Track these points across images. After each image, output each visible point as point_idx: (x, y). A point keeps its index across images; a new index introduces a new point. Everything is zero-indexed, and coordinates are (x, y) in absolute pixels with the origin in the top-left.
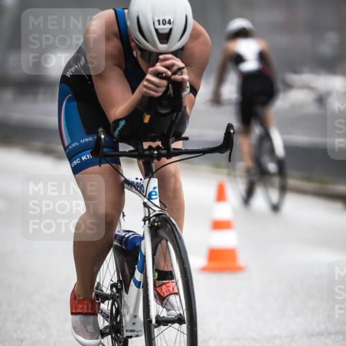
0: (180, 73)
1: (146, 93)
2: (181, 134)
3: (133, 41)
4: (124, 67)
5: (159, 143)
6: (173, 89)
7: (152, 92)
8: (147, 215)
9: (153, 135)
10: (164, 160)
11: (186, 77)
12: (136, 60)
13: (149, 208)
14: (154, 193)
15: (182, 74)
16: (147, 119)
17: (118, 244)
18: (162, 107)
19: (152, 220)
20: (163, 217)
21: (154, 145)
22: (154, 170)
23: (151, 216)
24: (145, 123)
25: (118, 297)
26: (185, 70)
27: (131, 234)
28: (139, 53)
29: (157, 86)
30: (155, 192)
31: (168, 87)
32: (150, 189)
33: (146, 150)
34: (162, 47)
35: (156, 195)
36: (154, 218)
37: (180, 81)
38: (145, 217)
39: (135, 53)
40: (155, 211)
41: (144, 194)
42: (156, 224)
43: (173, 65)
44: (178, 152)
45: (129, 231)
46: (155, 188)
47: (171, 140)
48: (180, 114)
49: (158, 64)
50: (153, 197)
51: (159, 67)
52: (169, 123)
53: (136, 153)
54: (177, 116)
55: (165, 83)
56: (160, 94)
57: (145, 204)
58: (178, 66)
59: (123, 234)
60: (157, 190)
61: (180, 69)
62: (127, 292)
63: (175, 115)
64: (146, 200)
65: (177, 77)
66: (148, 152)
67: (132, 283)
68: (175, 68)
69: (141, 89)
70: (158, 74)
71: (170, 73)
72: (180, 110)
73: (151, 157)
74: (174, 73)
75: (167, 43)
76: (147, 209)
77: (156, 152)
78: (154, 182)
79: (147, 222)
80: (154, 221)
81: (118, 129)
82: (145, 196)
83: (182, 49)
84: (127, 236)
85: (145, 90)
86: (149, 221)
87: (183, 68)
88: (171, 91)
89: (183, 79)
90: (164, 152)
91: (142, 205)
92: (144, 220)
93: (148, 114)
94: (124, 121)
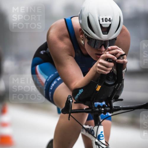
1: (99, 71)
2: (119, 97)
9: (102, 98)
14: (101, 136)
15: (123, 59)
16: (99, 88)
18: (109, 80)
24: (97, 91)
29: (107, 66)
30: (102, 135)
32: (99, 133)
33: (96, 108)
35: (103, 137)
40: (103, 147)
41: (95, 136)
43: (117, 53)
44: (118, 109)
46: (102, 132)
47: (112, 101)
48: (120, 84)
50: (101, 138)
52: (112, 90)
53: (90, 110)
55: (112, 64)
56: (108, 72)
58: (121, 53)
60: (103, 133)
61: (122, 55)
63: (117, 85)
64: (97, 141)
65: (121, 61)
66: (97, 109)
68: (119, 55)
70: (107, 59)
72: (121, 82)
73: (100, 112)
74: (118, 58)
75: (107, 34)
77: (103, 109)
78: (101, 129)
81: (78, 95)
82: (96, 138)
85: (98, 69)
89: (124, 62)
90: (108, 109)
93: (100, 85)
94: (82, 90)
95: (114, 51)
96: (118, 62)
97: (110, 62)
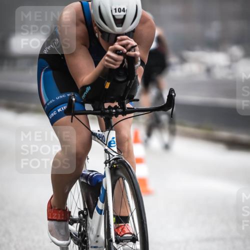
0: (133, 50)
2: (134, 96)
3: (96, 25)
4: (88, 46)
5: (116, 104)
6: (128, 62)
7: (112, 65)
8: (108, 159)
9: (112, 97)
10: (120, 117)
11: (138, 53)
12: (97, 40)
13: (109, 153)
14: (112, 142)
15: (135, 51)
16: (107, 85)
17: (85, 181)
18: (119, 76)
19: (111, 162)
20: (120, 160)
21: (113, 105)
22: (113, 124)
23: (111, 159)
24: (106, 89)
25: (84, 221)
26: (137, 48)
27: (94, 173)
28: (100, 34)
29: (116, 60)
30: (114, 141)
31: (124, 61)
32: (110, 139)
33: (106, 109)
34: (118, 30)
35: (114, 143)
36: (113, 161)
37: (133, 56)
38: (106, 160)
39: (97, 35)
40: (114, 156)
41: (105, 143)
42: (115, 166)
43: (128, 44)
44: (132, 111)
45: (93, 171)
46: (113, 138)
47: (126, 101)
48: (133, 81)
49: (116, 43)
50: (112, 145)
51: (117, 46)
52: (124, 88)
54: (131, 82)
55: (121, 58)
56: (118, 66)
57: (106, 151)
58: (132, 44)
59: (88, 173)
60: (115, 140)
61: (133, 47)
62: (91, 217)
63: (129, 82)
64: (107, 148)
65: (131, 53)
66: (108, 111)
67: (95, 210)
68: (130, 46)
69: (102, 62)
70: (116, 51)
71: (125, 50)
72: (134, 79)
73: (111, 114)
74: (129, 50)
75: (121, 26)
76: (107, 154)
77: (114, 111)
78: (113, 134)
79: (108, 164)
80: (113, 163)
81: (85, 93)
82: (106, 145)
83: (133, 31)
84: (91, 174)
85: (106, 63)
86: (110, 164)
87: (136, 46)
88: (126, 64)
89: (135, 55)
90: (120, 110)
91: (104, 152)
92: (106, 163)
93: (109, 82)
94: (89, 87)
95: (124, 42)
96: (129, 54)
97: (119, 54)
